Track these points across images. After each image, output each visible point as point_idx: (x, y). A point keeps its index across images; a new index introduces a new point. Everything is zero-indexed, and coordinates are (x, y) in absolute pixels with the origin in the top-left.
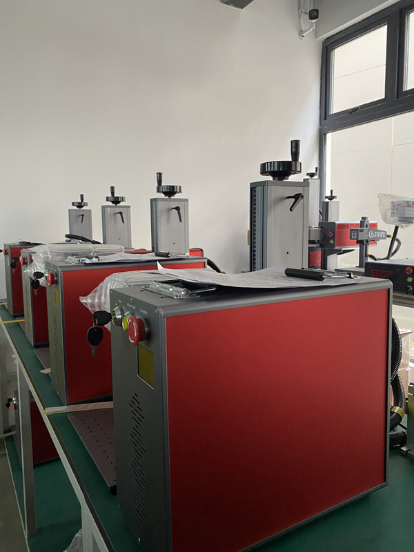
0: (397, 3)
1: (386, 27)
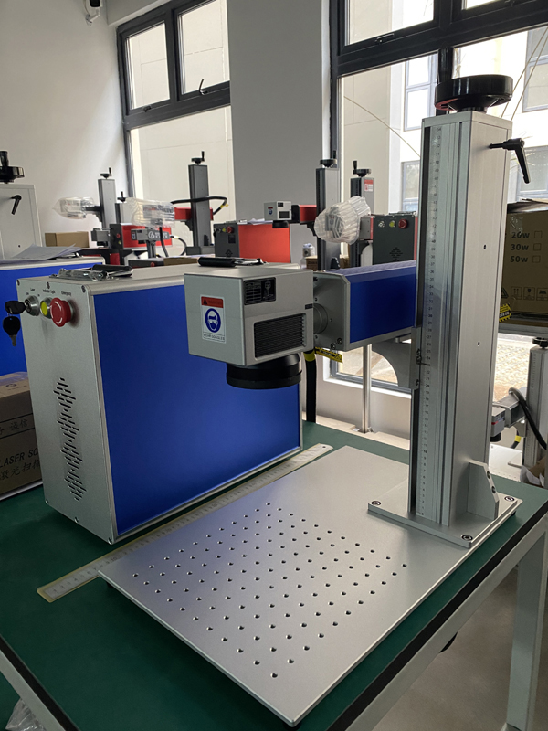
0: (169, 3)
1: (163, 26)
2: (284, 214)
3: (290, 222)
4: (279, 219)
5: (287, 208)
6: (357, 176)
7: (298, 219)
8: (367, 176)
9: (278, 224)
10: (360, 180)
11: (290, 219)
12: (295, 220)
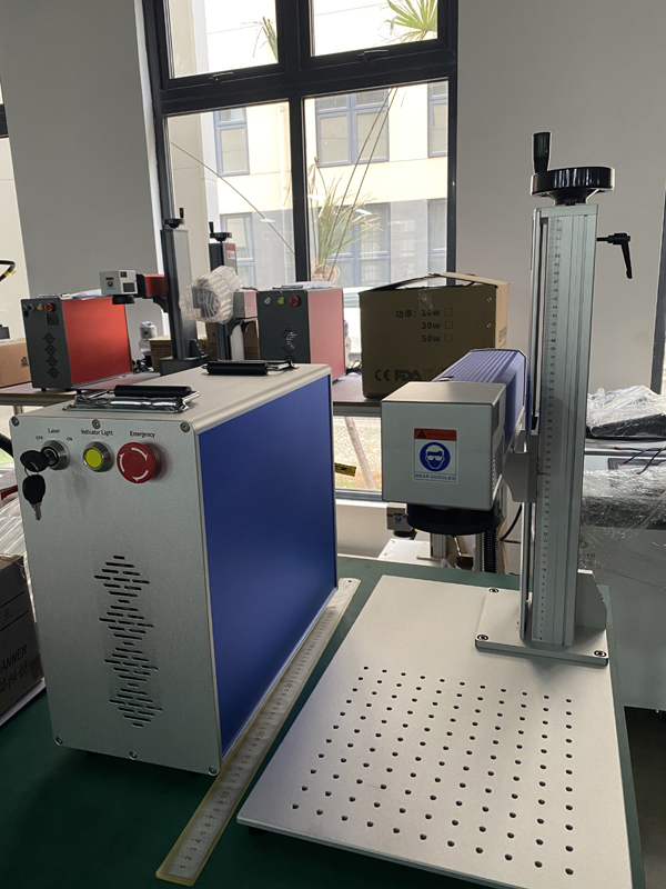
2: (128, 287)
3: (136, 296)
4: (123, 293)
5: (131, 278)
6: (214, 241)
7: (145, 292)
8: (228, 241)
9: (120, 299)
10: (221, 246)
11: (136, 292)
12: (142, 294)
